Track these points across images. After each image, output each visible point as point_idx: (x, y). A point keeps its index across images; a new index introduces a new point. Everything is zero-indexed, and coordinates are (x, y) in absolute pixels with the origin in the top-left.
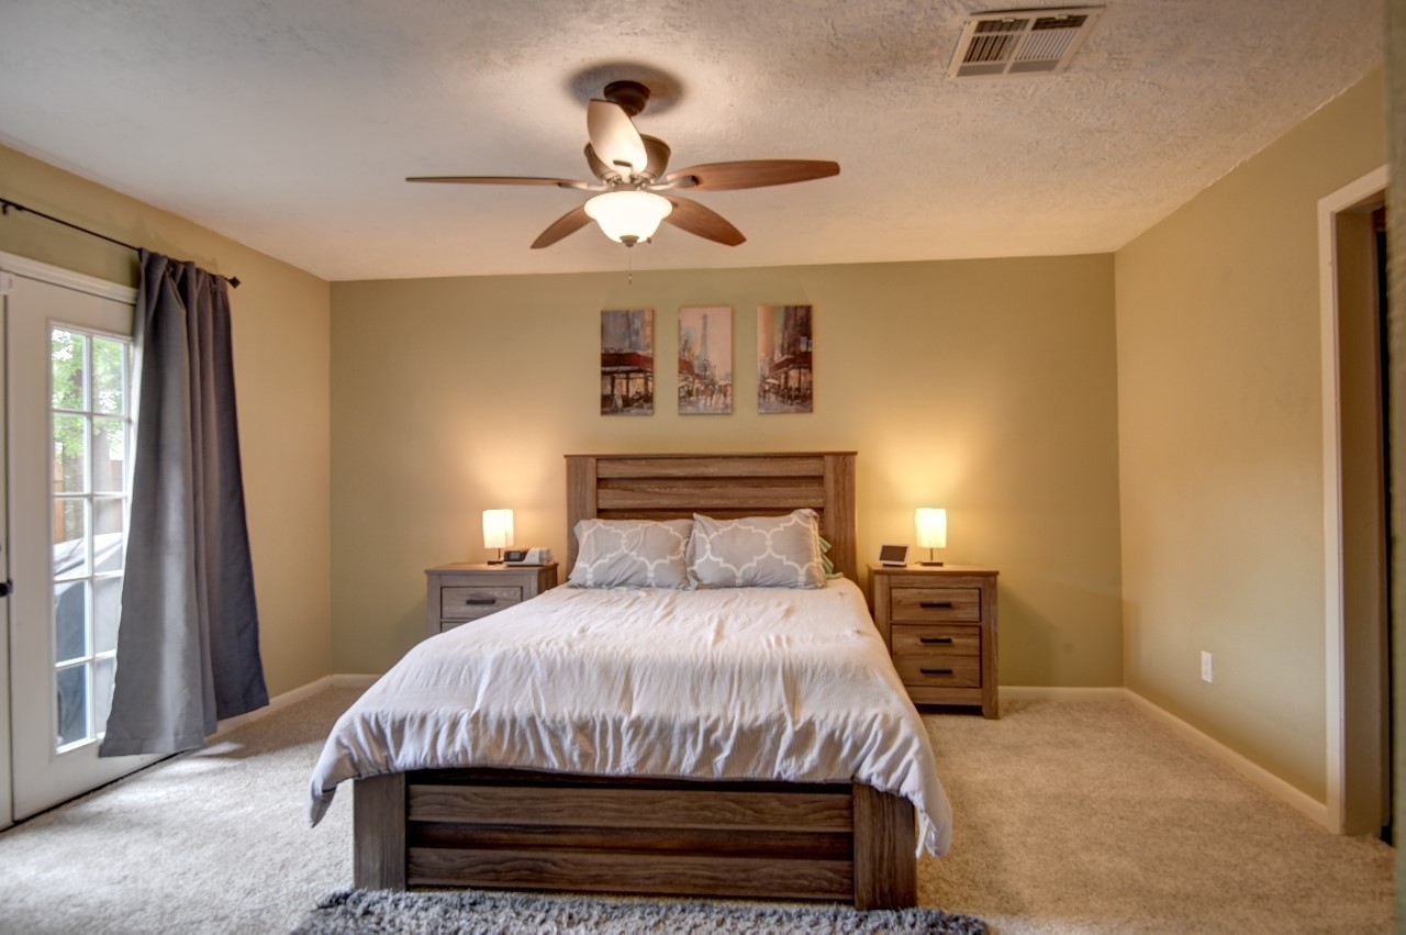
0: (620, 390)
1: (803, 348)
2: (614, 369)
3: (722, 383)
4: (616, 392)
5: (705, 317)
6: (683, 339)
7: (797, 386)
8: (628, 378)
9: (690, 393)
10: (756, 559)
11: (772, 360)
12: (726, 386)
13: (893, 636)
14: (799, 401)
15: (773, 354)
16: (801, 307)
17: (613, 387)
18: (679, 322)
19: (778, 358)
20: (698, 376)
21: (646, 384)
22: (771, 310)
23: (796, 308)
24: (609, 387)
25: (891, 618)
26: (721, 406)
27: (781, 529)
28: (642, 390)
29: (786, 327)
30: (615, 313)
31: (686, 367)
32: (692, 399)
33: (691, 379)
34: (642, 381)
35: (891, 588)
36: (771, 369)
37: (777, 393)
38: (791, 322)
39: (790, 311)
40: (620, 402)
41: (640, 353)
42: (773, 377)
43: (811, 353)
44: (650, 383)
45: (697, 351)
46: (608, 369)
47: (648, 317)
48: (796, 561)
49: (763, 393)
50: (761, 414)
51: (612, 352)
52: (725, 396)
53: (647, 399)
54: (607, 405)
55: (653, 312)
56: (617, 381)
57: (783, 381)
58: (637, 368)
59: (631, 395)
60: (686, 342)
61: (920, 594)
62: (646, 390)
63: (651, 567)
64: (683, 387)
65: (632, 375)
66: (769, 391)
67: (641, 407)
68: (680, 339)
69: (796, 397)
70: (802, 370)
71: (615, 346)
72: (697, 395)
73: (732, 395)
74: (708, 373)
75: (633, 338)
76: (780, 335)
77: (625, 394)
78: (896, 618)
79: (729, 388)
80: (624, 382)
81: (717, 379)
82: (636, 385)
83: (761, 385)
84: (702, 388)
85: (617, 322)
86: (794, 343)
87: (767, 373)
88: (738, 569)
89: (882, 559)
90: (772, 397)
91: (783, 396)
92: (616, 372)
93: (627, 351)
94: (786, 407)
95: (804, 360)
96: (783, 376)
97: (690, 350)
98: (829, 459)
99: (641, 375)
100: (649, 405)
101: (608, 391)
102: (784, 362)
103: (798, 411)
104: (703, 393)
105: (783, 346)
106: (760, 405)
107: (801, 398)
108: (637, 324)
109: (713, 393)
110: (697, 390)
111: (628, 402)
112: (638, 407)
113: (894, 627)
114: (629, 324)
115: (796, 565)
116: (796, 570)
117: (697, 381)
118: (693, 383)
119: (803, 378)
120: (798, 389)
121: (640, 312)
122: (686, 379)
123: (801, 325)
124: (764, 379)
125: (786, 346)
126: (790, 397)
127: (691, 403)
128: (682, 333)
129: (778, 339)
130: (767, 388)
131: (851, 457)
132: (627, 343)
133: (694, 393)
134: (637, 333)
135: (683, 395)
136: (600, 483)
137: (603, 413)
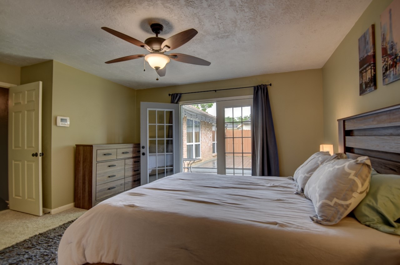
2: (362, 68)
4: (363, 82)
5: (390, 11)
6: (383, 33)
8: (366, 72)
17: (362, 79)
18: (381, 23)
20: (390, 55)
21: (372, 72)
28: (370, 76)
30: (362, 37)
31: (384, 52)
32: (388, 72)
33: (387, 60)
34: (370, 70)
40: (365, 87)
41: (369, 54)
45: (388, 38)
46: (361, 70)
47: (372, 30)
51: (362, 59)
53: (373, 80)
55: (373, 26)
56: (363, 75)
58: (368, 64)
59: (367, 80)
60: (384, 35)
62: (371, 75)
64: (383, 67)
65: (367, 69)
67: (370, 86)
68: (382, 35)
71: (362, 55)
72: (390, 69)
74: (394, 50)
75: (367, 47)
77: (365, 81)
80: (365, 74)
81: (398, 52)
82: (369, 74)
84: (392, 63)
85: (363, 41)
92: (363, 70)
93: (365, 55)
97: (385, 39)
99: (370, 67)
100: (373, 83)
101: (361, 82)
104: (392, 66)
108: (367, 39)
109: (396, 64)
110: (389, 65)
111: (367, 85)
114: (365, 39)
117: (389, 59)
121: (368, 30)
122: (385, 61)
127: (387, 76)
128: (382, 30)
132: (365, 51)
133: (388, 68)
134: (368, 43)
135: (384, 71)
136: (348, 133)
137: (361, 94)
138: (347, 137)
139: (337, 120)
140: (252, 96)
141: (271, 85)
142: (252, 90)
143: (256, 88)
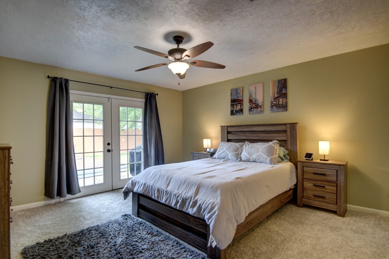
0: (235, 109)
1: (284, 92)
2: (234, 103)
3: (260, 105)
4: (234, 109)
5: (256, 87)
7: (282, 103)
8: (237, 106)
9: (252, 108)
10: (256, 154)
11: (274, 96)
12: (261, 105)
13: (304, 182)
14: (282, 108)
15: (275, 95)
16: (283, 79)
17: (233, 108)
18: (249, 89)
19: (276, 96)
20: (254, 103)
21: (241, 107)
22: (274, 82)
23: (281, 80)
24: (232, 108)
25: (303, 177)
26: (260, 111)
27: (265, 146)
28: (240, 108)
29: (278, 87)
30: (234, 89)
31: (251, 101)
32: (252, 110)
33: (252, 104)
34: (240, 106)
35: (303, 167)
36: (274, 99)
37: (276, 106)
38: (280, 85)
39: (279, 81)
40: (235, 112)
41: (239, 99)
42: (274, 102)
43: (286, 93)
44: (242, 106)
45: (253, 96)
46: (232, 104)
47: (241, 89)
48: (267, 156)
49: (272, 106)
50: (271, 112)
51: (233, 99)
52: (261, 108)
53: (241, 111)
54: (232, 113)
55: (243, 88)
56: (234, 106)
57: (277, 102)
58: (239, 103)
59: (237, 110)
60: (251, 94)
61: (314, 169)
62: (241, 108)
63: (230, 155)
64: (250, 107)
65: (238, 105)
66: (273, 106)
67: (240, 113)
68: (249, 94)
69: (282, 107)
70: (284, 99)
71: (234, 98)
73: (263, 108)
74: (256, 102)
75: (238, 95)
76: (277, 89)
78: (305, 177)
79: (262, 106)
80: (236, 107)
81: (259, 103)
82: (239, 107)
83: (271, 104)
84: (255, 106)
85: (235, 91)
86: (281, 90)
87: (273, 100)
88: (251, 157)
90: (274, 107)
91: (278, 107)
92: (234, 104)
93: (236, 98)
94: (279, 110)
95: (285, 96)
96: (278, 101)
97: (252, 96)
98: (288, 125)
99: (240, 104)
100: (242, 112)
101: (232, 109)
102: (278, 96)
103: (282, 111)
104: (255, 108)
105: (277, 92)
106: (271, 110)
107: (284, 107)
108: (239, 91)
109: (258, 107)
110: (254, 107)
111: (237, 112)
112: (239, 113)
113: (304, 179)
114: (237, 91)
115: (267, 157)
116: (267, 158)
117: (253, 105)
118: (252, 105)
119: (284, 101)
120: (282, 104)
121: (240, 88)
122: (251, 105)
123: (283, 85)
124: (272, 102)
125: (278, 92)
126: (280, 107)
127: (252, 111)
128: (250, 92)
129: (276, 90)
130: (273, 105)
131: (296, 124)
132: (236, 97)
133: (253, 108)
134: (239, 94)
135: (250, 109)
136: (228, 133)
137: (231, 115)
138: (228, 135)
139: (220, 126)
140: (144, 100)
141: (157, 94)
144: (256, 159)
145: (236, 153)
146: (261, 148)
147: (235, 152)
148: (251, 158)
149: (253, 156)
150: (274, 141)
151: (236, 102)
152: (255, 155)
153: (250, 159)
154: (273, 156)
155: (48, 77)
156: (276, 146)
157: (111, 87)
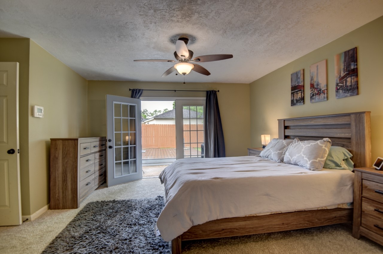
0: (295, 98)
1: (352, 67)
2: (294, 91)
3: (323, 89)
4: (294, 99)
5: (317, 66)
6: (311, 76)
7: (350, 84)
8: (297, 94)
9: (313, 95)
10: (297, 155)
11: (340, 76)
12: (324, 90)
13: (363, 203)
14: (351, 91)
15: (340, 73)
16: (351, 50)
17: (294, 97)
18: (310, 70)
19: (343, 74)
20: (315, 88)
21: (301, 94)
22: (339, 56)
23: (349, 51)
24: (293, 97)
25: (362, 194)
26: (323, 98)
27: (309, 145)
28: (300, 97)
29: (345, 61)
30: (294, 73)
31: (312, 86)
32: (314, 97)
33: (314, 90)
34: (301, 93)
35: (362, 179)
36: (340, 80)
37: (342, 89)
38: (347, 58)
39: (346, 53)
40: (295, 102)
41: (300, 84)
42: (341, 83)
43: (357, 68)
44: (303, 94)
45: (315, 79)
46: (292, 92)
47: (302, 72)
48: (308, 158)
49: (337, 90)
50: (338, 99)
51: (293, 86)
52: (324, 94)
53: (303, 99)
54: (293, 103)
55: (304, 70)
56: (295, 95)
57: (344, 83)
58: (299, 90)
59: (298, 99)
60: (312, 77)
61: (377, 185)
62: (302, 96)
63: (272, 154)
64: (311, 93)
65: (298, 92)
66: (339, 89)
67: (300, 102)
68: (310, 77)
69: (350, 89)
70: (352, 77)
71: (294, 84)
72: (316, 95)
73: (327, 93)
74: (319, 87)
75: (298, 80)
76: (343, 64)
77: (296, 99)
78: (364, 194)
79: (326, 91)
80: (296, 95)
81: (321, 88)
82: (299, 95)
83: (336, 87)
84: (317, 92)
85: (295, 76)
86: (348, 66)
87: (338, 82)
88: (291, 158)
89: (375, 165)
90: (341, 91)
91: (345, 90)
92: (294, 92)
93: (297, 85)
94: (346, 94)
95: (354, 73)
96: (344, 81)
97: (313, 79)
98: (353, 116)
99: (300, 92)
100: (303, 101)
101: (292, 99)
102: (345, 75)
103: (351, 95)
104: (317, 94)
105: (344, 68)
106: (336, 95)
107: (354, 89)
108: (299, 76)
109: (320, 93)
110: (315, 93)
111: (297, 101)
112: (299, 102)
113: (363, 198)
114: (297, 76)
115: (308, 160)
116: (307, 161)
117: (315, 90)
118: (314, 91)
119: (353, 81)
120: (351, 86)
121: (300, 71)
122: (312, 91)
123: (351, 57)
124: (337, 85)
125: (345, 69)
126: (347, 90)
127: (313, 99)
128: (311, 74)
129: (342, 67)
130: (339, 88)
131: (363, 114)
132: (297, 82)
133: (315, 95)
134: (299, 78)
135: (311, 96)
136: (286, 128)
137: (292, 105)
138: (286, 130)
139: (278, 120)
140: (205, 98)
141: (219, 91)
142: (205, 93)
143: (209, 92)
144: (296, 161)
145: (280, 152)
146: (304, 147)
147: (278, 151)
148: (292, 160)
149: (293, 158)
150: (325, 139)
151: (296, 89)
152: (295, 156)
153: (290, 160)
154: (317, 160)
155: (130, 90)
156: (324, 145)
157: (175, 91)
